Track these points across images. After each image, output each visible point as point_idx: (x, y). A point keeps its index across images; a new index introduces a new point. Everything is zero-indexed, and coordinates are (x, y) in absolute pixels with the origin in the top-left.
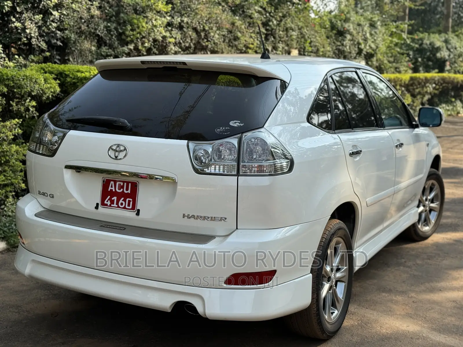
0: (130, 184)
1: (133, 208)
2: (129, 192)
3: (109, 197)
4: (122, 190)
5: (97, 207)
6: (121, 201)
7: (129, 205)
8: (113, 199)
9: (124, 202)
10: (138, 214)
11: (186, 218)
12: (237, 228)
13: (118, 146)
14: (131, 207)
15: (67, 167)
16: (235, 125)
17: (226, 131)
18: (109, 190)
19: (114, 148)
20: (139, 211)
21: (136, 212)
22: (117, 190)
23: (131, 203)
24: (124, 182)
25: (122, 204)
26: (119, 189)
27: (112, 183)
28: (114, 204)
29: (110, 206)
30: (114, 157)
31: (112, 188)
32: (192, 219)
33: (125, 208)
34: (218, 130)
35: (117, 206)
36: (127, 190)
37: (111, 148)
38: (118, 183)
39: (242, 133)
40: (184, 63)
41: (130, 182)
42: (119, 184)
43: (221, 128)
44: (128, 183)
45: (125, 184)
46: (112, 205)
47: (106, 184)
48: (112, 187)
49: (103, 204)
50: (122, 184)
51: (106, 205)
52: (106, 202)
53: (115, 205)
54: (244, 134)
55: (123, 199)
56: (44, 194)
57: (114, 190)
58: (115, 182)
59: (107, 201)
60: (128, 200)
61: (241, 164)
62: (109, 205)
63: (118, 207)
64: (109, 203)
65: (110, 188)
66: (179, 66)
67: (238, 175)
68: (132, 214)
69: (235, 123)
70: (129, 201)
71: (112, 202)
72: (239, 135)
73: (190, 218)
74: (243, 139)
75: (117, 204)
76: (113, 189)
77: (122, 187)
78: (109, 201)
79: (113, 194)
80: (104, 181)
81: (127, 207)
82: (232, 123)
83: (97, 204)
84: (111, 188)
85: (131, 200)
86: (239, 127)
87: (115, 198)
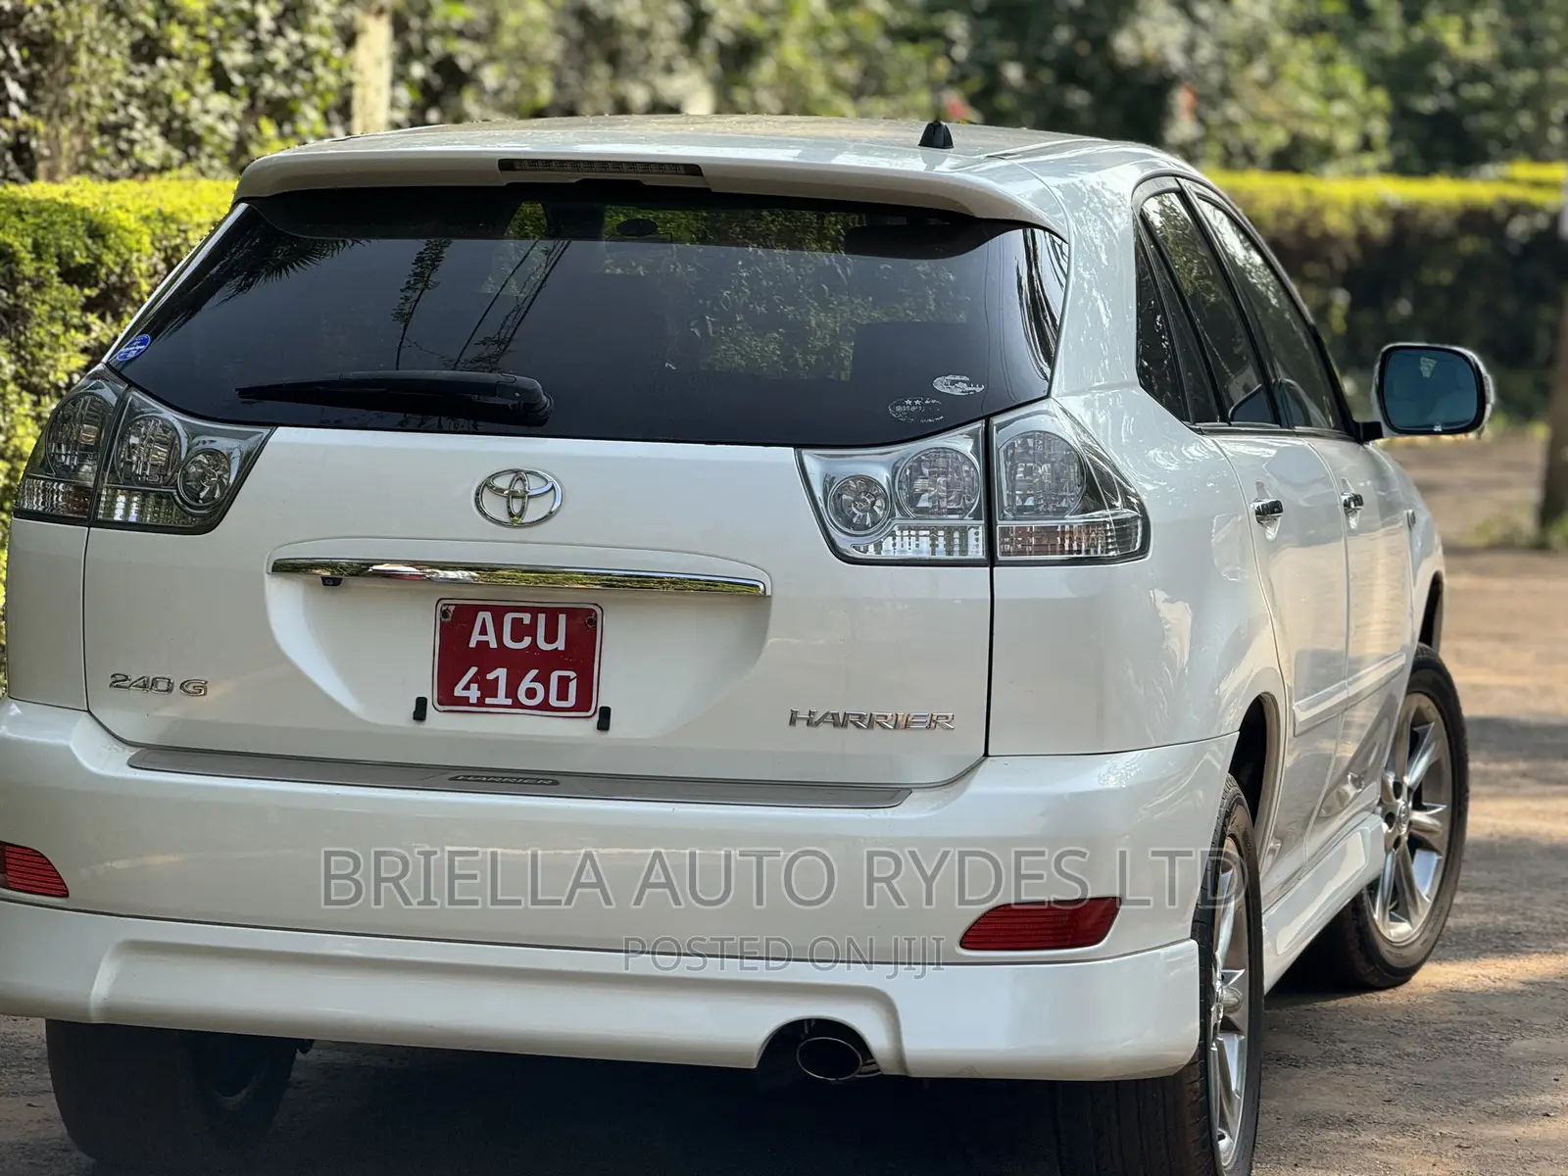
0: (562, 618)
1: (584, 703)
2: (562, 647)
3: (474, 670)
4: (527, 641)
5: (420, 713)
6: (526, 683)
7: (563, 695)
8: (490, 677)
9: (539, 688)
10: (604, 723)
11: (801, 725)
12: (986, 755)
13: (518, 475)
14: (572, 701)
15: (282, 568)
16: (956, 391)
17: (930, 411)
18: (472, 644)
19: (502, 483)
20: (605, 713)
21: (596, 718)
22: (508, 642)
23: (573, 686)
24: (534, 612)
25: (531, 693)
26: (516, 638)
27: (487, 616)
28: (496, 696)
29: (481, 703)
30: (505, 518)
31: (483, 638)
32: (826, 729)
33: (545, 706)
34: (899, 408)
35: (509, 702)
36: (551, 637)
37: (487, 485)
38: (508, 618)
39: (987, 418)
40: (693, 169)
41: (563, 610)
42: (516, 622)
43: (909, 402)
44: (552, 615)
45: (542, 617)
46: (488, 701)
47: (455, 625)
48: (483, 631)
49: (447, 698)
50: (527, 618)
51: (465, 701)
52: (458, 691)
53: (501, 698)
54: (996, 420)
55: (533, 673)
56: (147, 685)
57: (493, 645)
58: (498, 613)
59: (467, 688)
60: (555, 676)
61: (1000, 524)
62: (473, 700)
63: (517, 704)
64: (474, 693)
65: (476, 638)
66: (650, 180)
67: (991, 561)
68: (583, 728)
69: (953, 383)
70: (564, 682)
71: (489, 689)
72: (979, 425)
73: (817, 724)
74: (996, 438)
75: (511, 692)
76: (491, 638)
77: (531, 630)
78: (474, 686)
79: (486, 658)
80: (444, 614)
81: (553, 702)
82: (941, 385)
83: (421, 703)
84: (483, 633)
85: (572, 674)
86: (969, 397)
87: (501, 673)
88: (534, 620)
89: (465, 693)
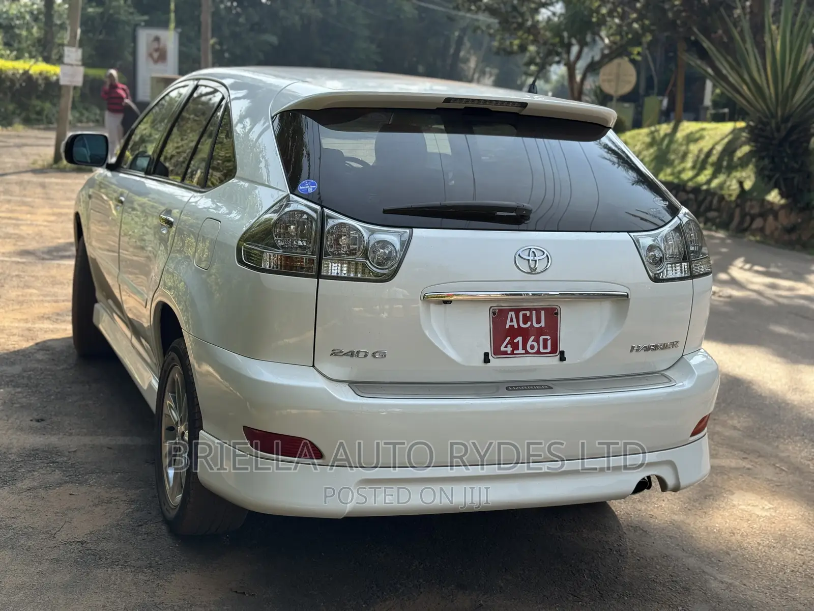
0: (543, 312)
1: (554, 350)
2: (543, 326)
3: (508, 338)
5: (486, 359)
6: (530, 343)
7: (545, 347)
8: (515, 341)
9: (535, 344)
10: (562, 358)
11: (634, 351)
12: (683, 355)
14: (549, 350)
18: (507, 327)
19: (525, 254)
20: (562, 353)
21: (559, 356)
22: (522, 325)
23: (549, 343)
24: (530, 310)
25: (532, 347)
26: (525, 323)
27: (513, 313)
28: (518, 349)
29: (512, 353)
30: (528, 270)
31: (512, 324)
33: (538, 352)
35: (524, 352)
36: (538, 322)
38: (521, 314)
41: (543, 309)
42: (524, 315)
44: (538, 311)
45: (534, 312)
46: (515, 352)
47: (498, 316)
48: (512, 321)
49: (497, 352)
50: (528, 313)
51: (505, 353)
52: (502, 349)
53: (521, 351)
55: (532, 338)
57: (516, 326)
58: (517, 311)
59: (506, 347)
60: (541, 339)
62: (509, 352)
63: (527, 352)
64: (509, 349)
65: (508, 324)
68: (554, 360)
70: (545, 341)
71: (515, 347)
73: (640, 351)
75: (524, 347)
76: (515, 324)
77: (530, 319)
78: (509, 346)
79: (513, 332)
80: (494, 313)
81: (542, 350)
83: (486, 355)
84: (511, 322)
85: (548, 337)
87: (520, 339)
88: (531, 314)
89: (505, 349)
